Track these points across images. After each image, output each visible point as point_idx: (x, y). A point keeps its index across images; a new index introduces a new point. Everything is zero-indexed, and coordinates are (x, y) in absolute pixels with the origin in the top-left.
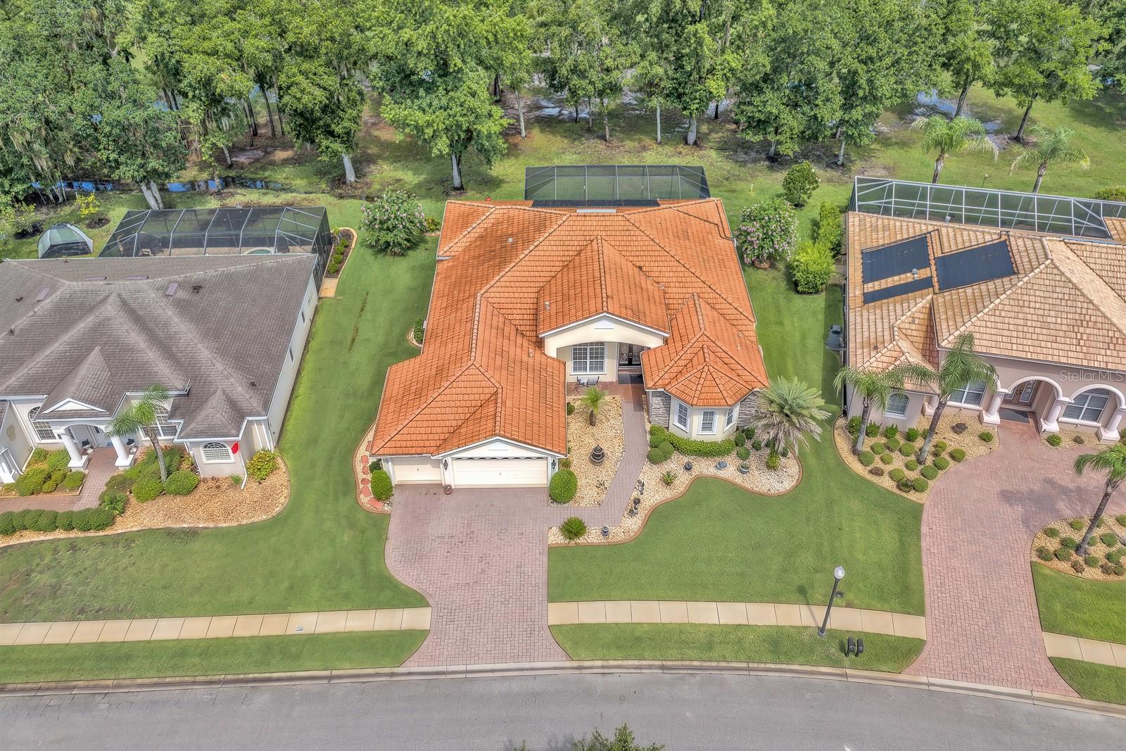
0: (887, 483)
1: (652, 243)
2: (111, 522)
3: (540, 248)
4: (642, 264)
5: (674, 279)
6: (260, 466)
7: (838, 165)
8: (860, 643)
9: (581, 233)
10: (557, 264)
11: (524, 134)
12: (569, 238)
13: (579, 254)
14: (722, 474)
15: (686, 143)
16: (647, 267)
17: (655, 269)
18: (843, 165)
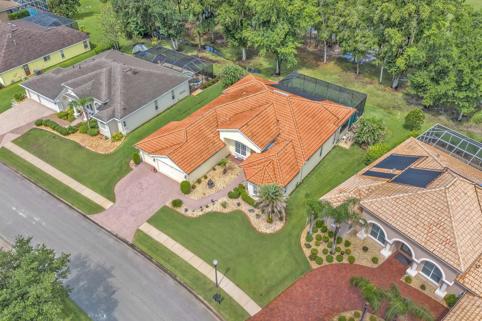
0: (307, 252)
2: (68, 134)
4: (280, 119)
6: (117, 137)
7: (457, 120)
8: (223, 299)
9: (267, 99)
10: (249, 107)
11: (325, 62)
12: (261, 99)
14: (248, 214)
15: (392, 87)
16: (281, 121)
17: (283, 123)
18: (460, 121)
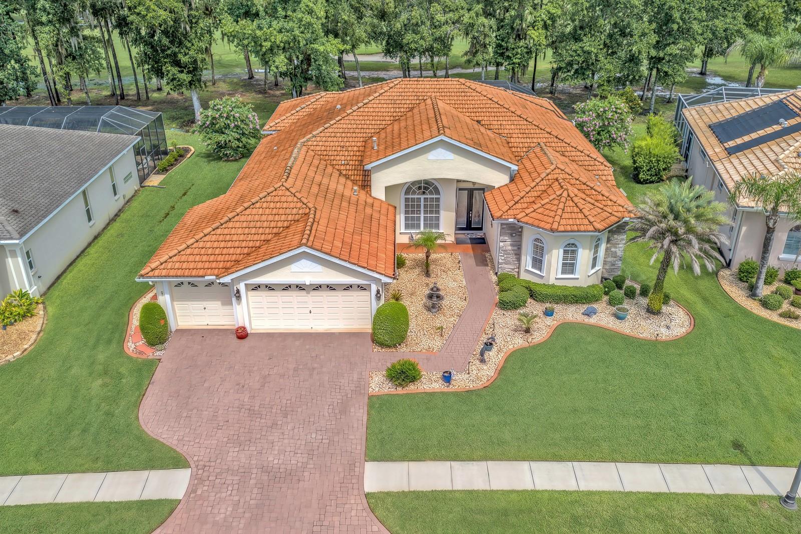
1: (490, 102)
3: (370, 106)
4: (480, 119)
5: (516, 131)
9: (414, 94)
10: (387, 118)
12: (400, 98)
13: (411, 109)
16: (485, 120)
17: (495, 123)
